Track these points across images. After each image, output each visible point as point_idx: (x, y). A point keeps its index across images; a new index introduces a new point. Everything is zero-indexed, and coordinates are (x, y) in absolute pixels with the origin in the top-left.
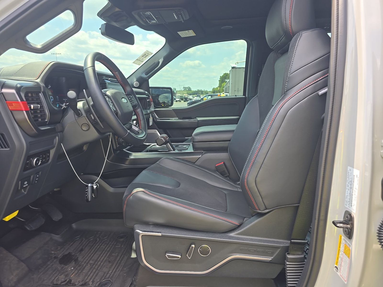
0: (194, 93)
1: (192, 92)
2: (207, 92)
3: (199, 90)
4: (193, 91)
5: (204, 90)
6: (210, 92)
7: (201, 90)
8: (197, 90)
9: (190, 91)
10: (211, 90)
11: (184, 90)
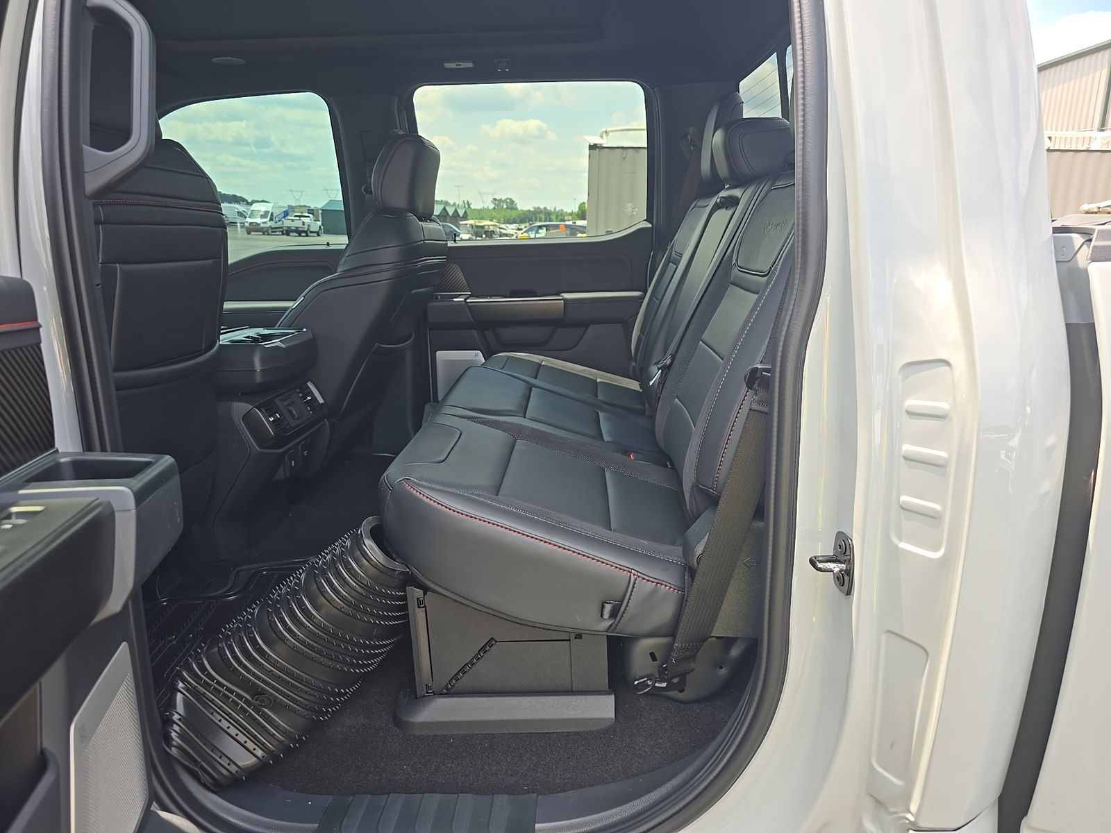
0: (523, 216)
1: (519, 216)
2: (561, 215)
3: (539, 208)
4: (521, 210)
5: (555, 209)
6: (571, 214)
7: (545, 208)
8: (532, 209)
9: (513, 211)
10: (576, 210)
11: (494, 208)
